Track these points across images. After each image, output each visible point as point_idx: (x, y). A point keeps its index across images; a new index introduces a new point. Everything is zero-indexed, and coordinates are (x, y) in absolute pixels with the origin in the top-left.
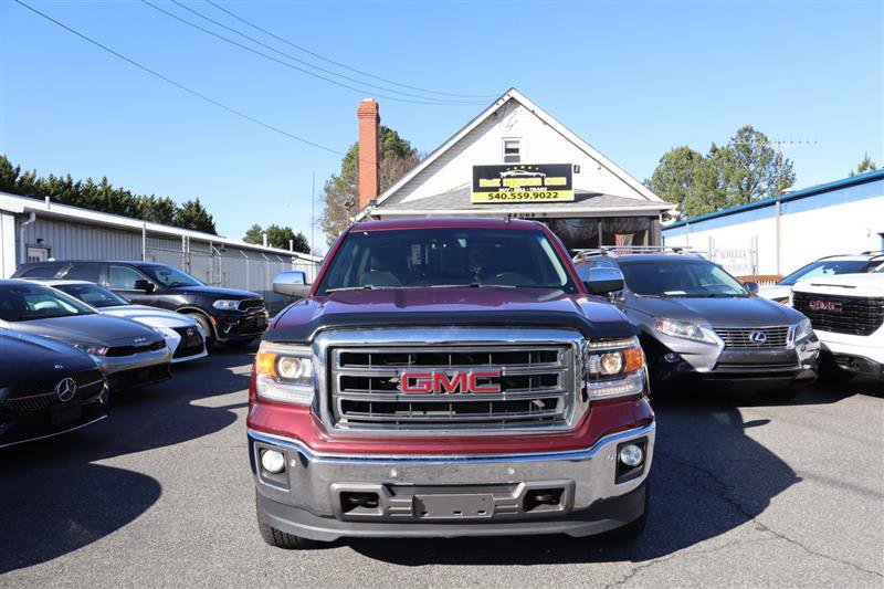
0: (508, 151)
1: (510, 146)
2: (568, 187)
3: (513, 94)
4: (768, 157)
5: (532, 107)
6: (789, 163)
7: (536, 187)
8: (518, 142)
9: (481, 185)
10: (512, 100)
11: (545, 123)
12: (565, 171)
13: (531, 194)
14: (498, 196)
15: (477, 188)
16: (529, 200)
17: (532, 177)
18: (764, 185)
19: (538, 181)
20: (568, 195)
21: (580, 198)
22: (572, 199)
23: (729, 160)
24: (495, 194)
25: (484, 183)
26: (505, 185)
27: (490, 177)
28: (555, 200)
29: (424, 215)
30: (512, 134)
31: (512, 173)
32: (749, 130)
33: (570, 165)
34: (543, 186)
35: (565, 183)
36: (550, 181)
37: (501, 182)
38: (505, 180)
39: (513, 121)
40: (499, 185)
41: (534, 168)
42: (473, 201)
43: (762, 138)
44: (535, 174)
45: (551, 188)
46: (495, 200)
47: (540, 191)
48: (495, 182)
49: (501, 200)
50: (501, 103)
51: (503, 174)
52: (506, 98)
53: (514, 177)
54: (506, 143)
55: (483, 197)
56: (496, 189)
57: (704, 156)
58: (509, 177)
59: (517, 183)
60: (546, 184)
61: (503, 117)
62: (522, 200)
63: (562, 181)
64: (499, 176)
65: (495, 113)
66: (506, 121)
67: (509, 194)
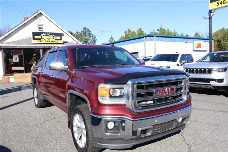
0: (39, 28)
1: (40, 27)
2: (61, 39)
3: (41, 11)
4: (90, 35)
5: (46, 16)
6: (95, 37)
7: (52, 39)
8: (42, 26)
9: (35, 38)
10: (40, 13)
11: (50, 21)
12: (60, 35)
13: (50, 41)
14: (41, 41)
15: (34, 39)
16: (50, 43)
17: (51, 36)
18: (90, 42)
19: (52, 37)
20: (61, 42)
21: (64, 43)
22: (62, 43)
23: (81, 35)
24: (39, 40)
25: (36, 37)
26: (42, 38)
27: (38, 35)
28: (58, 43)
29: (17, 46)
30: (40, 23)
31: (44, 35)
32: (85, 28)
33: (61, 33)
34: (54, 39)
35: (60, 38)
36: (56, 38)
37: (41, 37)
38: (42, 37)
39: (41, 19)
40: (41, 38)
41: (51, 34)
42: (32, 42)
43: (88, 30)
44: (51, 35)
45: (56, 39)
46: (40, 42)
47: (53, 40)
48: (40, 37)
49: (41, 42)
50: (37, 14)
51: (42, 35)
52: (39, 12)
53: (45, 36)
54: (39, 26)
55: (36, 41)
56: (40, 39)
57: (75, 34)
58: (44, 36)
59: (46, 38)
60: (55, 38)
61: (38, 18)
62: (48, 43)
63: (59, 38)
64: (41, 35)
65: (35, 17)
66: (38, 19)
67: (44, 41)
